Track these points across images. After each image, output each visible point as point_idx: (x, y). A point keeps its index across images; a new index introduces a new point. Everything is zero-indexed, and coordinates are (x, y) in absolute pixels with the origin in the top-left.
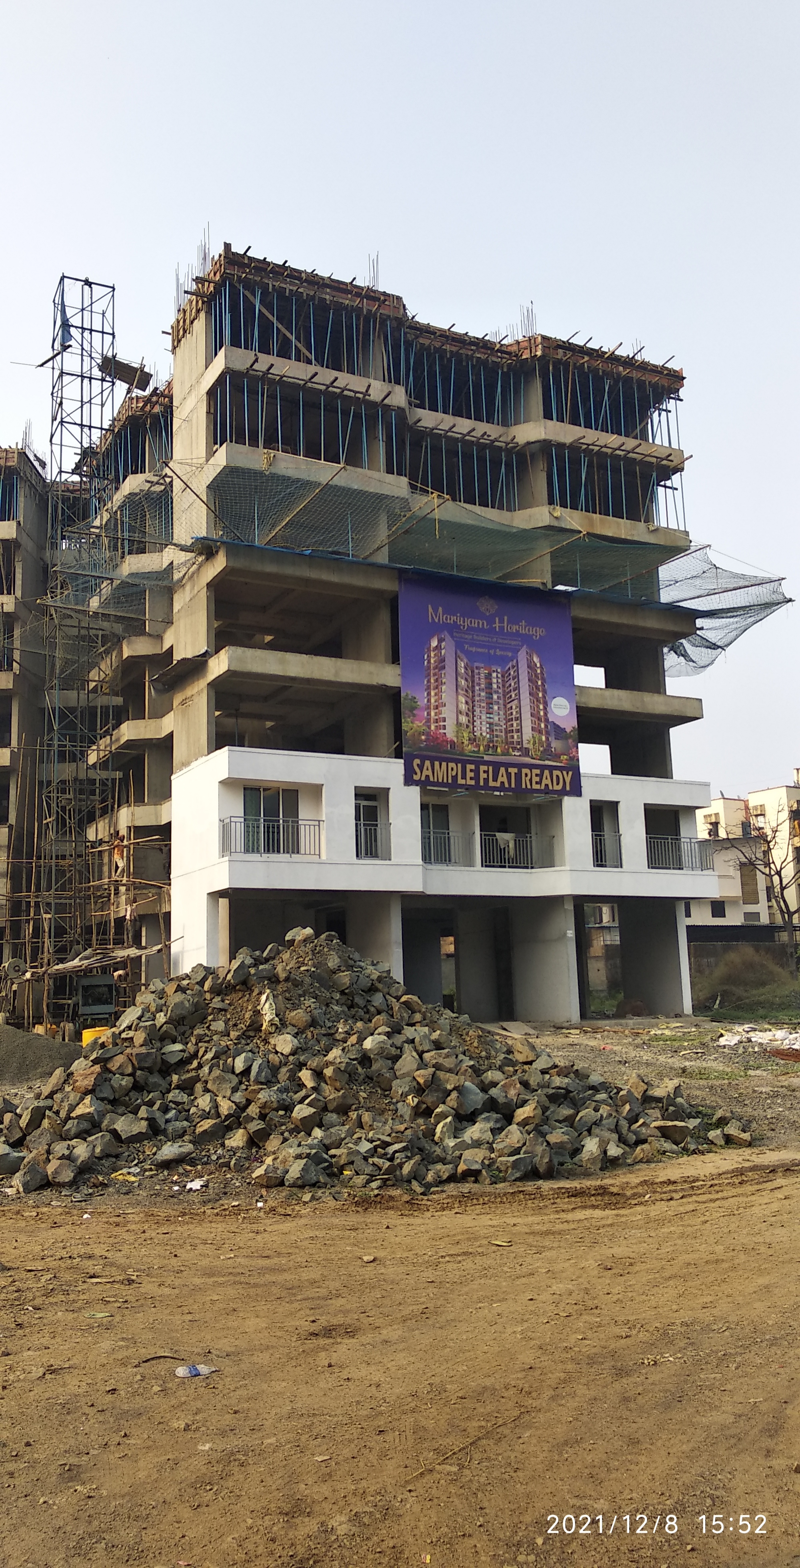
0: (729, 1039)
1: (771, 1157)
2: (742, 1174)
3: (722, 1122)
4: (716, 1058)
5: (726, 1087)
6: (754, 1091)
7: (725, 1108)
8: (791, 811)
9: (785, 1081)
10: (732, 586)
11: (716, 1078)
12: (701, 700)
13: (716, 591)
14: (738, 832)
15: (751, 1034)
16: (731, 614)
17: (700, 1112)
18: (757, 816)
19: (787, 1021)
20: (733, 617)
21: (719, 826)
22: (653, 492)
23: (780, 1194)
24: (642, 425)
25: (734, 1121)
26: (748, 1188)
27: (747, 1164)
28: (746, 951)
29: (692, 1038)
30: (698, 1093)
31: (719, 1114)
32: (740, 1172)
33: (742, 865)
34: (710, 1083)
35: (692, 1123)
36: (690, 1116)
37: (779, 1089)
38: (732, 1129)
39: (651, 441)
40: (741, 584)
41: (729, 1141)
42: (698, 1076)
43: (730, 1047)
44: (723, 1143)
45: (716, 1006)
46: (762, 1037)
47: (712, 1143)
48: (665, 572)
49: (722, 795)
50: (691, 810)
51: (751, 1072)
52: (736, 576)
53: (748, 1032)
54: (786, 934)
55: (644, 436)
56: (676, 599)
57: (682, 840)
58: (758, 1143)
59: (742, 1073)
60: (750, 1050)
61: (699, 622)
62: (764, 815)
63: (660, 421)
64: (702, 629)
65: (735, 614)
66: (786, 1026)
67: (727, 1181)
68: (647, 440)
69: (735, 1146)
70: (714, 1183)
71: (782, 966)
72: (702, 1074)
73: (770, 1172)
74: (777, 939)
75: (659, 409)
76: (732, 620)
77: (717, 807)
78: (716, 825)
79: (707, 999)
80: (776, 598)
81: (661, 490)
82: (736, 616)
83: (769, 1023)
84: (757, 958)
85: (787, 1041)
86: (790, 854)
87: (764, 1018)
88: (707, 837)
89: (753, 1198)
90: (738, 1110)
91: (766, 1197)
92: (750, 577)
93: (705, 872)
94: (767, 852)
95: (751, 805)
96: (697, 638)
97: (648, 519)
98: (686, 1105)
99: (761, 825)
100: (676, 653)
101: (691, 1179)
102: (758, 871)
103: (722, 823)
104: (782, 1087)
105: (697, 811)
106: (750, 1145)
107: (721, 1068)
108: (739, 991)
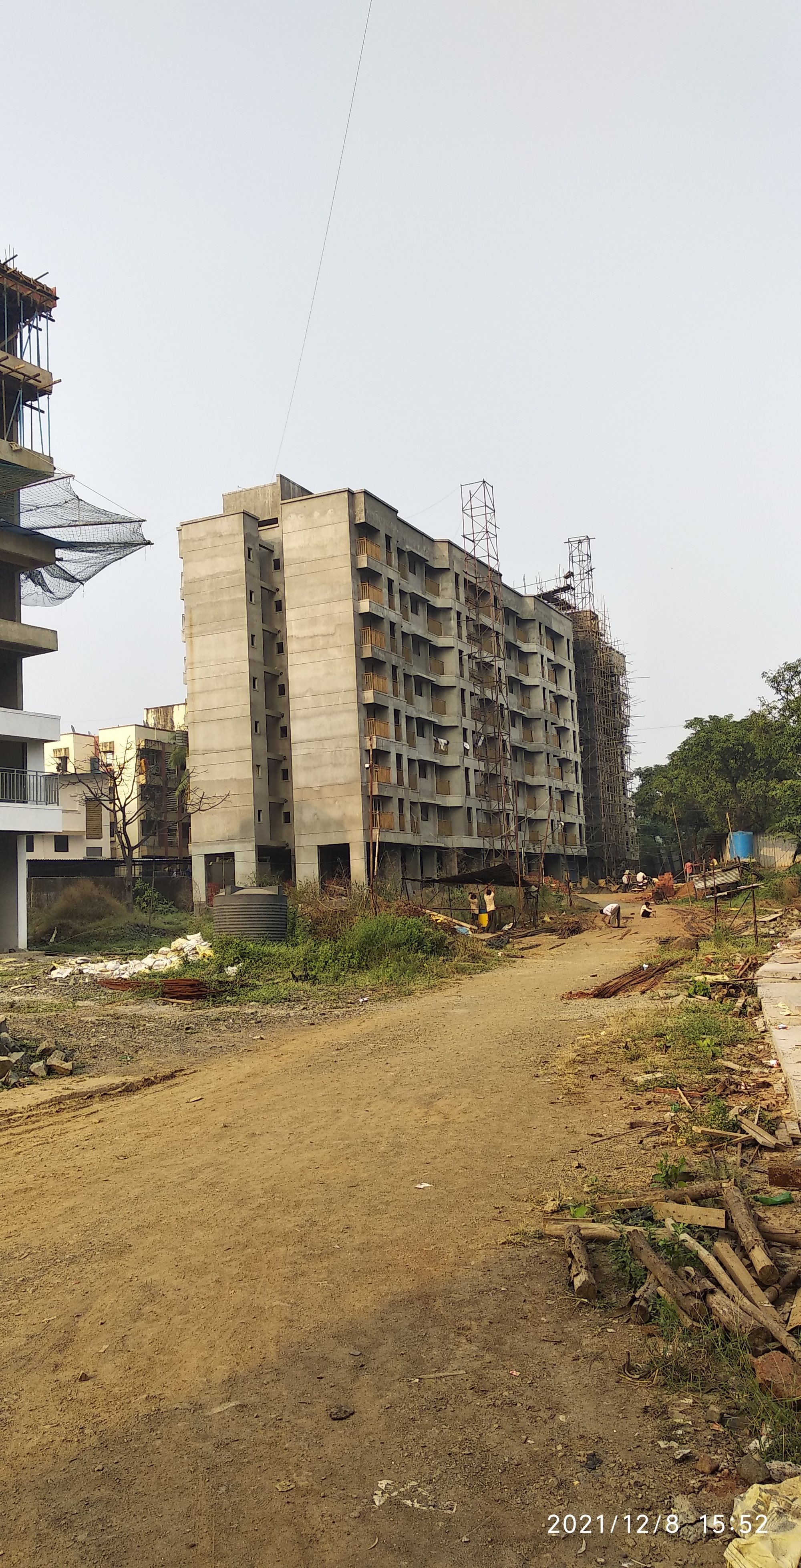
0: (61, 972)
1: (90, 1084)
2: (59, 1103)
3: (46, 1053)
4: (46, 992)
5: (53, 1018)
6: (81, 1021)
7: (49, 1040)
8: (139, 749)
9: (111, 1009)
10: (93, 521)
11: (45, 1010)
12: (56, 632)
13: (77, 523)
14: (86, 768)
15: (84, 966)
16: (91, 549)
17: (24, 1046)
18: (105, 752)
19: (119, 952)
20: (92, 552)
21: (68, 760)
22: (18, 410)
23: (94, 1119)
24: (11, 338)
25: (56, 1051)
26: (65, 1115)
27: (66, 1093)
28: (85, 886)
29: (24, 972)
30: (25, 1026)
31: (43, 1046)
32: (58, 1101)
33: (88, 800)
34: (38, 1015)
35: (15, 1057)
36: (14, 1050)
37: (105, 1018)
38: (54, 1060)
39: (19, 356)
40: (102, 520)
41: (51, 1071)
42: (26, 1010)
43: (62, 980)
44: (44, 1074)
45: (51, 941)
46: (93, 969)
47: (34, 1075)
48: (28, 495)
49: (73, 729)
50: (39, 743)
51: (79, 1003)
52: (98, 511)
53: (80, 964)
54: (125, 868)
55: (12, 350)
56: (36, 525)
57: (29, 773)
58: (79, 1071)
59: (71, 1005)
60: (81, 981)
61: (59, 553)
62: (112, 752)
63: (29, 337)
64: (61, 560)
65: (95, 549)
66: (117, 957)
67: (45, 1111)
68: (15, 354)
69: (56, 1076)
70: (31, 1115)
71: (120, 899)
72: (30, 1007)
73: (88, 1098)
74: (117, 873)
75: (30, 325)
76: (91, 555)
77: (66, 742)
78: (65, 759)
79: (44, 933)
80: (136, 538)
81: (26, 410)
82: (97, 551)
83: (102, 955)
84: (96, 892)
85: (117, 972)
86: (135, 791)
87: (97, 950)
88: (55, 771)
89: (69, 1124)
90: (63, 1040)
91: (81, 1122)
92: (112, 514)
93: (50, 807)
94: (113, 789)
95: (101, 741)
96: (56, 569)
97: (12, 438)
98: (10, 1040)
99: (109, 762)
100: (33, 581)
101: (9, 1112)
102: (103, 807)
103: (71, 758)
104: (108, 1015)
105: (46, 745)
106: (71, 1073)
107: (50, 1001)
108: (76, 925)
